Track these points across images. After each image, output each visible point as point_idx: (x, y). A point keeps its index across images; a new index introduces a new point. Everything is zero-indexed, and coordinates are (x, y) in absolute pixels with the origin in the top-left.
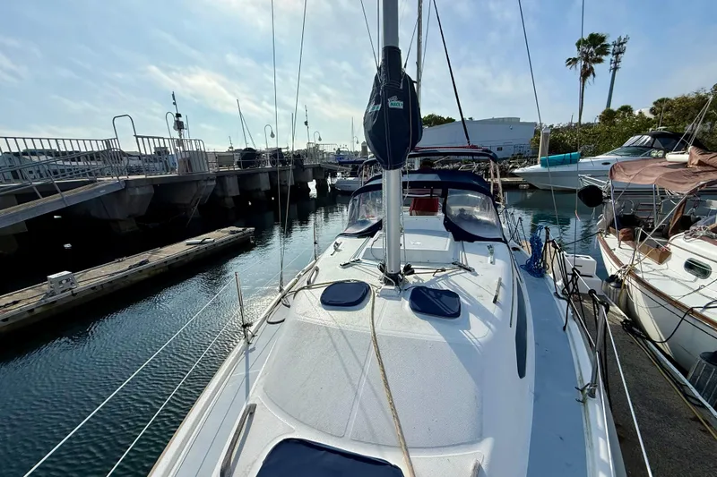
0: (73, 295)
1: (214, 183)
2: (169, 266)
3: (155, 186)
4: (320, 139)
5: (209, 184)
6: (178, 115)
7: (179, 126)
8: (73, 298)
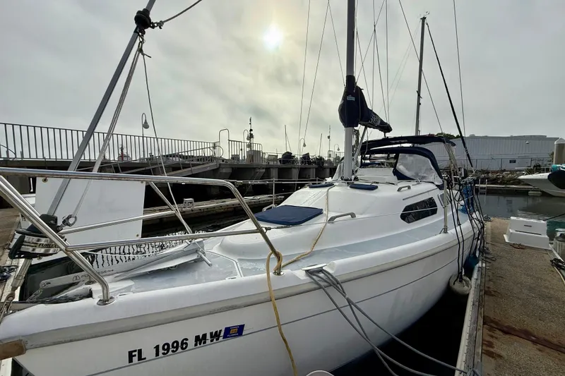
0: (192, 210)
1: (264, 170)
2: (234, 208)
3: (232, 168)
4: (339, 150)
5: (261, 171)
6: (251, 130)
7: (251, 136)
8: (191, 212)
